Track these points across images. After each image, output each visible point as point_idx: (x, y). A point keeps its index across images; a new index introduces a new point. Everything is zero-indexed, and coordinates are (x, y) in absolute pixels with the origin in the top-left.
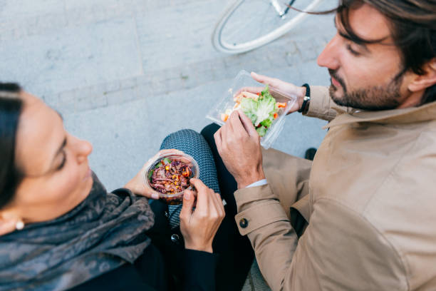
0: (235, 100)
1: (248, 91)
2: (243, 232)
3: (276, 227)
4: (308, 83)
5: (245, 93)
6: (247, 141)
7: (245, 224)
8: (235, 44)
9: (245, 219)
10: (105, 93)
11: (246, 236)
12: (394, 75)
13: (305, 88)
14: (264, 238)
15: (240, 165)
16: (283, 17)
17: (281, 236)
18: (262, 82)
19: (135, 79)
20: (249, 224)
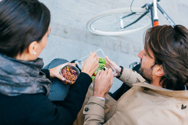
2: (84, 113)
3: (98, 118)
7: (87, 110)
8: (95, 29)
9: (88, 108)
14: (91, 119)
15: (100, 88)
16: (122, 29)
17: (98, 122)
20: (89, 111)
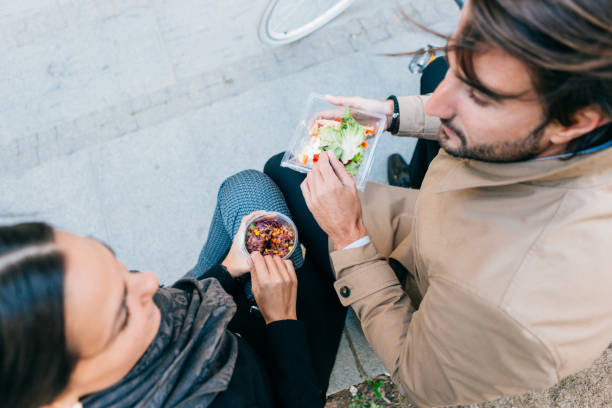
0: (311, 133)
1: (323, 118)
2: (345, 302)
3: (385, 295)
4: (394, 94)
5: (321, 121)
6: (341, 193)
7: (347, 293)
8: (286, 33)
9: (346, 287)
10: (133, 114)
11: (349, 307)
12: (532, 128)
13: (391, 102)
14: (371, 308)
15: (335, 222)
17: (392, 304)
18: (341, 105)
19: (167, 91)
20: (352, 293)
